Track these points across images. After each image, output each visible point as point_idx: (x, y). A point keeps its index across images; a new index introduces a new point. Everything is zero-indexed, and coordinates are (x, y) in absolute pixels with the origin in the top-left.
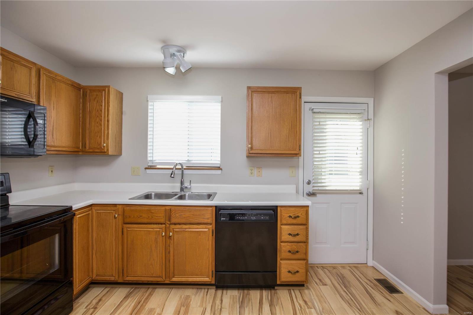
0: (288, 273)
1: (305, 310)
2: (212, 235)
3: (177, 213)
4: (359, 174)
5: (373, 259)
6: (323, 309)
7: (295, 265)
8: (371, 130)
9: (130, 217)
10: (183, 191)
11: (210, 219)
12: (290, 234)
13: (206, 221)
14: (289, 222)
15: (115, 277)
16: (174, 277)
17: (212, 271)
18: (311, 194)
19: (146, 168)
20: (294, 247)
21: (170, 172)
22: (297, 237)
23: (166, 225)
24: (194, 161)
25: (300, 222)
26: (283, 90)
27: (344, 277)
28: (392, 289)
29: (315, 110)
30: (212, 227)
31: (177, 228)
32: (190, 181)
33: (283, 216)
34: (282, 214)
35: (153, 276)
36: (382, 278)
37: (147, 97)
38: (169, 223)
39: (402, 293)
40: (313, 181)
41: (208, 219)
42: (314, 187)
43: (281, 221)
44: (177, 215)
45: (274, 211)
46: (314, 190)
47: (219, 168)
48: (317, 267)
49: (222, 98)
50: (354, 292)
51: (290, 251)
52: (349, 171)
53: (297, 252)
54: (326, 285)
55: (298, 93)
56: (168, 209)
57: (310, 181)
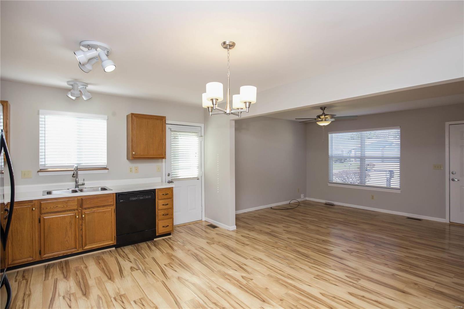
0: (163, 228)
1: (174, 243)
2: (114, 213)
3: (87, 201)
4: (197, 168)
5: (205, 217)
6: (183, 241)
7: (166, 222)
8: (203, 142)
9: (47, 208)
10: (78, 187)
11: (113, 202)
12: (163, 205)
13: (110, 203)
14: (163, 198)
15: (32, 257)
16: (85, 246)
17: (115, 236)
18: (170, 181)
19: (38, 172)
20: (166, 212)
21: (72, 173)
22: (167, 205)
23: (78, 210)
24: (84, 164)
25: (169, 197)
26: (155, 118)
27: (191, 228)
28: (214, 227)
29: (172, 130)
30: (114, 207)
31: (87, 211)
32: (84, 179)
33: (158, 195)
34: (159, 193)
35: (69, 249)
36: (210, 224)
37: (39, 111)
38: (81, 209)
39: (219, 227)
40: (171, 174)
41: (111, 202)
42: (172, 177)
43: (158, 198)
44: (88, 202)
45: (153, 192)
46: (172, 179)
47: (105, 169)
48: (175, 227)
49: (108, 117)
50: (197, 232)
51: (163, 215)
52: (191, 167)
53: (168, 214)
54: (182, 233)
55: (164, 120)
56: (80, 199)
57: (169, 174)
